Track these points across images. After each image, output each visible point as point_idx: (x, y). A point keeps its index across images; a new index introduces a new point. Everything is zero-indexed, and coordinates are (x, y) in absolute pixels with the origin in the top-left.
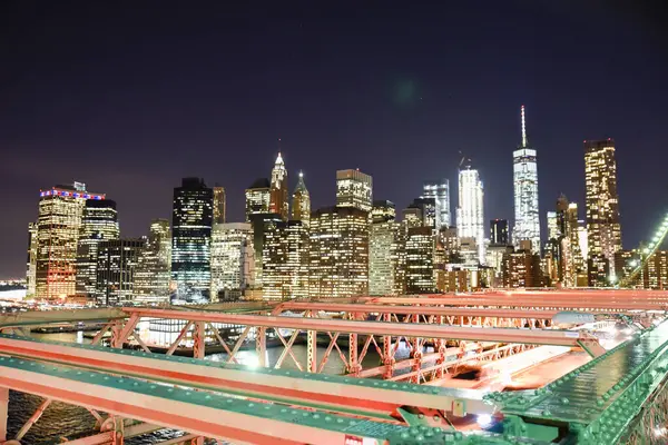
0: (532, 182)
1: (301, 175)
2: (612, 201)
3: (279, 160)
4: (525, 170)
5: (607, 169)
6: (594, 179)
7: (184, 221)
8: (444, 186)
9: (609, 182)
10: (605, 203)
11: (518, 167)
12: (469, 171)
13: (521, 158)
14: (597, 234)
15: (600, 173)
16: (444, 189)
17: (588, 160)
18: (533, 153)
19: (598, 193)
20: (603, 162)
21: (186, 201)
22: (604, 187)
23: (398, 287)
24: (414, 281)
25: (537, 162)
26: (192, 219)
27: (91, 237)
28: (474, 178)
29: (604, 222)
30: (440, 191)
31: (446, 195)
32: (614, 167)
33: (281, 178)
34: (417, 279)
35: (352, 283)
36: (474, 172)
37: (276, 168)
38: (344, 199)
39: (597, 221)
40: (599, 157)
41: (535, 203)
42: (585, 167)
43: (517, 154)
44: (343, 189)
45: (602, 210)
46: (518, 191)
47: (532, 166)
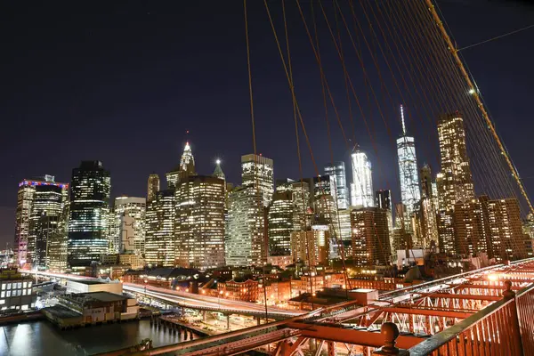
0: (413, 162)
1: (218, 162)
2: (463, 164)
3: (187, 147)
4: (407, 154)
5: (457, 137)
6: (446, 147)
7: (79, 197)
8: (341, 167)
9: (460, 148)
10: (459, 166)
11: (401, 151)
12: (358, 154)
13: (403, 143)
14: (452, 194)
15: (452, 141)
16: (340, 170)
17: (441, 130)
18: (411, 139)
19: (451, 158)
20: (454, 131)
21: (81, 179)
22: (456, 152)
23: (256, 249)
24: (276, 242)
25: (416, 147)
26: (85, 195)
27: (37, 215)
28: (362, 159)
29: (458, 183)
30: (337, 172)
31: (343, 174)
32: (464, 134)
33: (188, 162)
34: (279, 240)
35: (205, 246)
36: (363, 154)
37: (185, 154)
38: (247, 178)
39: (452, 182)
40: (450, 127)
41: (416, 177)
42: (438, 136)
43: (400, 141)
44: (246, 170)
45: (456, 173)
46: (401, 170)
47: (412, 150)
